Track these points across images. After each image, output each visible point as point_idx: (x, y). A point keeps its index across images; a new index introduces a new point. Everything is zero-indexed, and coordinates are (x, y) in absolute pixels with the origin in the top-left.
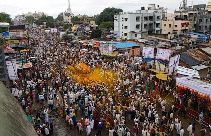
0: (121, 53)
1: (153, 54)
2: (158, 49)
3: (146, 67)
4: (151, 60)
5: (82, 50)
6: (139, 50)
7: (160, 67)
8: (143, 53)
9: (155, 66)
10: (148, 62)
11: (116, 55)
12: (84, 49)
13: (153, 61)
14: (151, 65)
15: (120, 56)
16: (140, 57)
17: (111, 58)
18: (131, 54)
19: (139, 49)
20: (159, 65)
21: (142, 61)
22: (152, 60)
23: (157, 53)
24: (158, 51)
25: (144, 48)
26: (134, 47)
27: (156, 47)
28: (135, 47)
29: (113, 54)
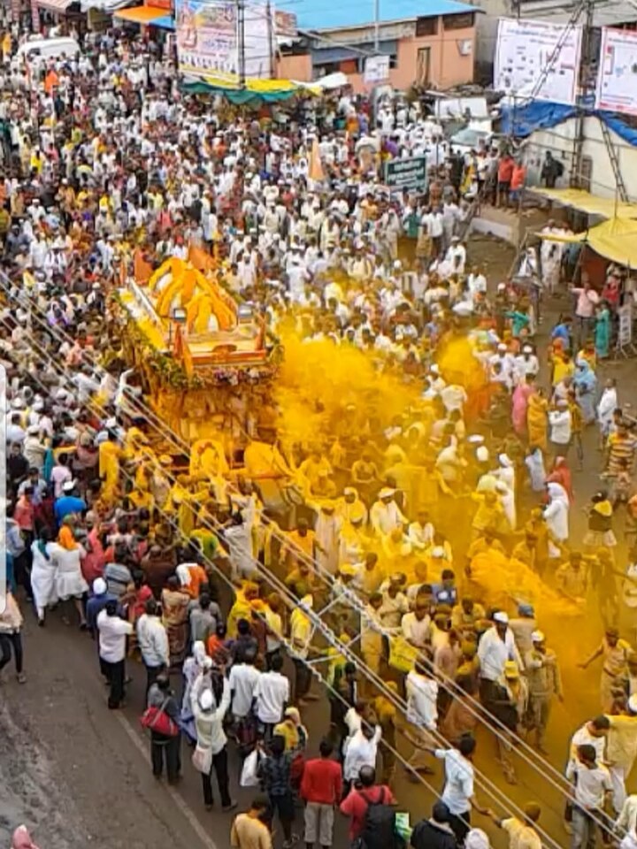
0: (330, 68)
1: (571, 75)
2: (609, 37)
3: (515, 173)
4: (558, 122)
5: (37, 41)
6: (466, 40)
7: (618, 175)
8: (500, 65)
9: (585, 164)
10: (534, 138)
11: (299, 83)
12: (47, 37)
13: (569, 128)
14: (557, 155)
15: (327, 91)
16: (473, 94)
17: (258, 107)
18: (409, 73)
19: (469, 33)
20: (615, 160)
21: (486, 126)
22: (563, 120)
23: (605, 63)
24: (610, 49)
25: (507, 26)
26: (435, 18)
27: (595, 23)
28: (440, 24)
29: (273, 74)
